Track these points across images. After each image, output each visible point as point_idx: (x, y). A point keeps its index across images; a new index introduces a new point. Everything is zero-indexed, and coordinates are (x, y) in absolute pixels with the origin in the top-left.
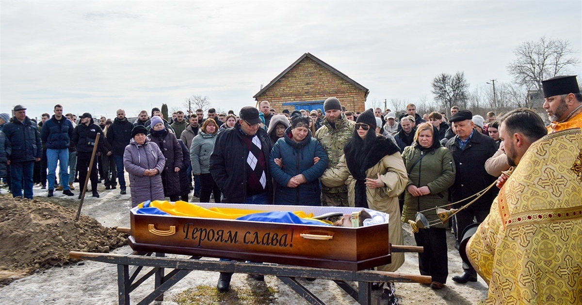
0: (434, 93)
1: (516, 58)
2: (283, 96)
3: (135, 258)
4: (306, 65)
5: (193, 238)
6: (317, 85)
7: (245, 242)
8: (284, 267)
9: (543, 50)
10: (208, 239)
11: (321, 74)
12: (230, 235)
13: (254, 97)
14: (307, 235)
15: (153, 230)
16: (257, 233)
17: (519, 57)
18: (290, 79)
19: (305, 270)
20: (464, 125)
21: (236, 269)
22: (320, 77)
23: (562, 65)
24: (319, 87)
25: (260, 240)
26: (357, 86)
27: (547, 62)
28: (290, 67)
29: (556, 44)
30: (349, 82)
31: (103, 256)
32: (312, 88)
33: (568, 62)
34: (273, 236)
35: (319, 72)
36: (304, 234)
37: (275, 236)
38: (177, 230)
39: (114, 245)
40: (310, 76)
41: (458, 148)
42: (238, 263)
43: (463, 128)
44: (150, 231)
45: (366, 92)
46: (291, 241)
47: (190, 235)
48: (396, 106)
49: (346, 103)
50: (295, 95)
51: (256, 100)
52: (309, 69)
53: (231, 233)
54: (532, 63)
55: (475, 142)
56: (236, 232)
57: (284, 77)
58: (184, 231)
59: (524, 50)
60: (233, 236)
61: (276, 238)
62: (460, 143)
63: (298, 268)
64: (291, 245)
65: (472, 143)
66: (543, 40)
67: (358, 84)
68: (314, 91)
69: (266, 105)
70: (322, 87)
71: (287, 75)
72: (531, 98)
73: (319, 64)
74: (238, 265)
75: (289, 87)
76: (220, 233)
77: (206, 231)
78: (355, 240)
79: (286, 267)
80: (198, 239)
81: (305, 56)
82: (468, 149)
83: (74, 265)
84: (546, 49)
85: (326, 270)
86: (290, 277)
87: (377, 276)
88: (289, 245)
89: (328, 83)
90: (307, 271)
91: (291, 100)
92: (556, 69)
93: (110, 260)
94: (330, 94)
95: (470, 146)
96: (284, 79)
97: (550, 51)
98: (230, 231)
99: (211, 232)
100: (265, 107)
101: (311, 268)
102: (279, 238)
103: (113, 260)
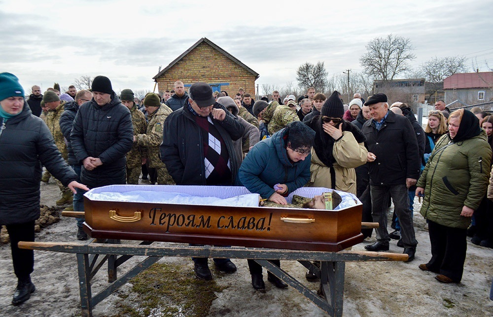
0: (299, 80)
1: (367, 52)
2: (181, 78)
3: (97, 247)
4: (203, 50)
5: (160, 223)
6: (212, 69)
7: (218, 226)
8: (262, 250)
9: (389, 46)
10: (178, 224)
11: (216, 59)
12: (203, 220)
13: (153, 79)
14: (287, 218)
15: (114, 217)
16: (232, 217)
17: (370, 51)
18: (187, 62)
19: (283, 253)
20: (378, 108)
21: (211, 254)
22: (216, 61)
23: (402, 59)
24: (214, 71)
25: (235, 224)
26: (249, 70)
27: (392, 56)
28: (188, 50)
29: (399, 41)
30: (241, 67)
31: (59, 246)
32: (207, 71)
33: (407, 57)
34: (250, 221)
35: (215, 57)
36: (284, 218)
37: (252, 221)
38: (142, 215)
39: (43, 224)
40: (207, 60)
41: (374, 129)
42: (213, 248)
43: (376, 111)
44: (111, 217)
45: (256, 76)
46: (269, 225)
47: (157, 220)
48: (266, 90)
49: (239, 86)
50: (192, 78)
51: (156, 81)
52: (205, 53)
53: (203, 218)
54: (379, 57)
55: (390, 122)
56: (210, 217)
57: (182, 60)
58: (150, 217)
59: (375, 45)
60: (205, 221)
61: (253, 222)
62: (376, 124)
63: (277, 250)
64: (269, 229)
65: (387, 123)
66: (390, 38)
67: (249, 69)
68: (209, 74)
69: (179, 86)
70: (217, 71)
71: (184, 58)
72: (377, 87)
73: (214, 49)
74: (213, 250)
75: (187, 70)
76: (191, 218)
77: (175, 217)
78: (336, 223)
79: (265, 251)
80: (166, 224)
81: (202, 41)
82: (383, 129)
83: (6, 246)
84: (392, 45)
85: (306, 251)
86: (268, 260)
87: (356, 256)
88: (267, 228)
89: (223, 67)
90: (286, 254)
91: (189, 82)
92: (397, 63)
93: (68, 249)
94: (224, 77)
95: (385, 125)
96: (182, 62)
97: (395, 47)
98: (203, 216)
99: (181, 218)
100: (178, 88)
101: (290, 251)
102: (256, 222)
103: (71, 249)
